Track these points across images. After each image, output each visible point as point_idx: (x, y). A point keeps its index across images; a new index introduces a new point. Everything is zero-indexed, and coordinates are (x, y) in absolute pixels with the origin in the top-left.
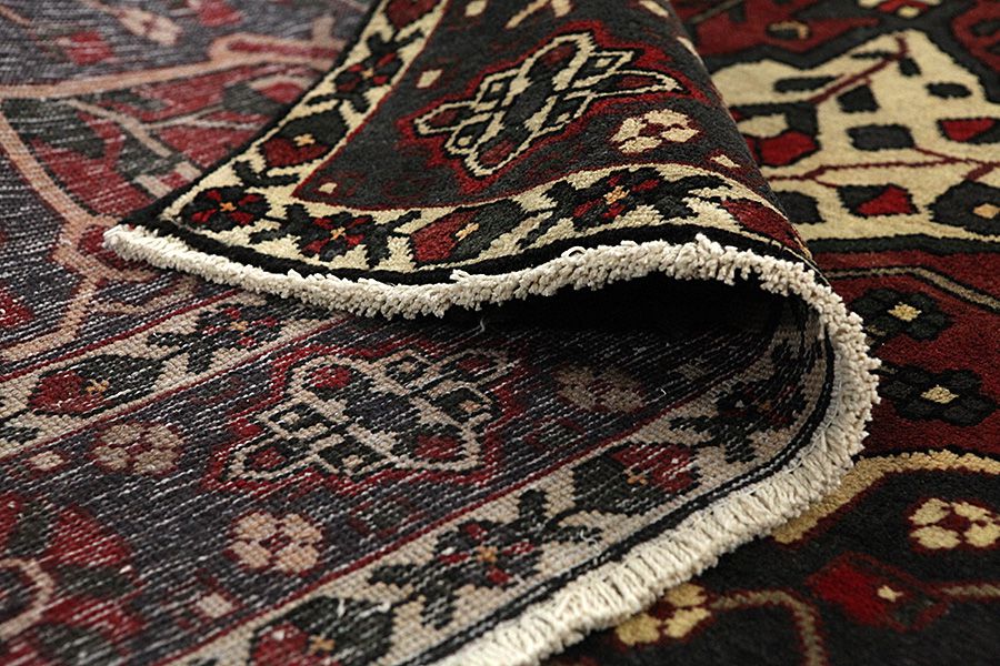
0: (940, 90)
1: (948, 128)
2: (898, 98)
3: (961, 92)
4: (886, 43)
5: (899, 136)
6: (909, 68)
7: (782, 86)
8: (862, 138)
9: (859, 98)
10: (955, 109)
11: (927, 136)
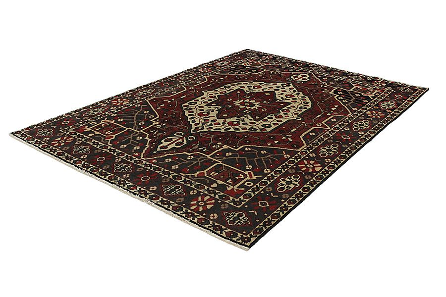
0: (250, 120)
1: (250, 123)
2: (246, 120)
3: (252, 120)
4: (246, 116)
5: (246, 124)
6: (248, 118)
7: (237, 119)
8: (243, 124)
9: (243, 121)
10: (251, 121)
11: (249, 124)
